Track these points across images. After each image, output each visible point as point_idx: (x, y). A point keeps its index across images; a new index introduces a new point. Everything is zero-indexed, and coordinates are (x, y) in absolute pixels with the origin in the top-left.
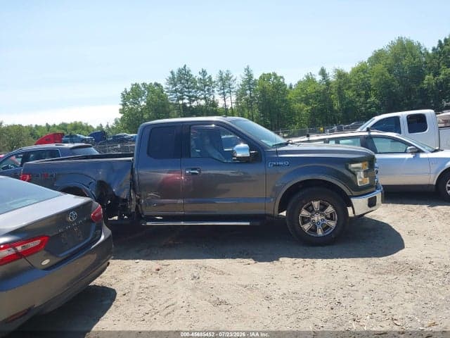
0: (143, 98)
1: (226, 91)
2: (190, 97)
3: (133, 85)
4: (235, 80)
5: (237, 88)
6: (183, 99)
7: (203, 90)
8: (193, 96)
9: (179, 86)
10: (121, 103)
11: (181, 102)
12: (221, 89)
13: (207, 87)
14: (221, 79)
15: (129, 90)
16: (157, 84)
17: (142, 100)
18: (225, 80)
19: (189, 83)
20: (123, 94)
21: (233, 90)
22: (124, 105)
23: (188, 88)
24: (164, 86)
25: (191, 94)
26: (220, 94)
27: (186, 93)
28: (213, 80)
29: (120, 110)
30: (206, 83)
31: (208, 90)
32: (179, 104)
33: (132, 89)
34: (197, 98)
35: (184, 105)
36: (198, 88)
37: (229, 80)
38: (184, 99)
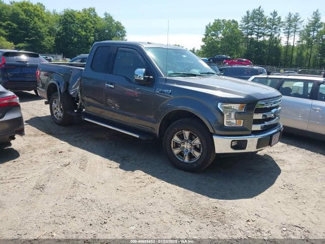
0: (222, 31)
1: (290, 30)
2: (258, 33)
3: (215, 20)
4: (302, 21)
5: (302, 29)
6: (251, 35)
7: (270, 28)
8: (261, 33)
9: (251, 24)
10: (205, 33)
11: (250, 37)
12: (286, 29)
13: (274, 26)
14: (289, 20)
15: (212, 24)
16: (234, 21)
17: (220, 33)
18: (292, 21)
19: (260, 22)
20: (207, 27)
21: (297, 30)
22: (206, 35)
23: (258, 26)
24: (239, 23)
25: (260, 31)
26: (284, 33)
27: (256, 30)
28: (282, 20)
29: (203, 39)
30: (275, 23)
31: (275, 28)
32: (248, 38)
33: (214, 23)
34: (264, 34)
35: (252, 39)
36: (267, 27)
37: (296, 21)
38: (253, 34)
